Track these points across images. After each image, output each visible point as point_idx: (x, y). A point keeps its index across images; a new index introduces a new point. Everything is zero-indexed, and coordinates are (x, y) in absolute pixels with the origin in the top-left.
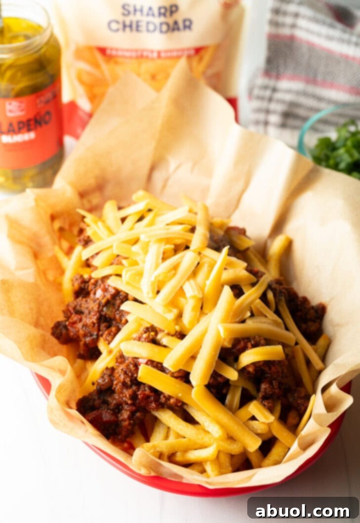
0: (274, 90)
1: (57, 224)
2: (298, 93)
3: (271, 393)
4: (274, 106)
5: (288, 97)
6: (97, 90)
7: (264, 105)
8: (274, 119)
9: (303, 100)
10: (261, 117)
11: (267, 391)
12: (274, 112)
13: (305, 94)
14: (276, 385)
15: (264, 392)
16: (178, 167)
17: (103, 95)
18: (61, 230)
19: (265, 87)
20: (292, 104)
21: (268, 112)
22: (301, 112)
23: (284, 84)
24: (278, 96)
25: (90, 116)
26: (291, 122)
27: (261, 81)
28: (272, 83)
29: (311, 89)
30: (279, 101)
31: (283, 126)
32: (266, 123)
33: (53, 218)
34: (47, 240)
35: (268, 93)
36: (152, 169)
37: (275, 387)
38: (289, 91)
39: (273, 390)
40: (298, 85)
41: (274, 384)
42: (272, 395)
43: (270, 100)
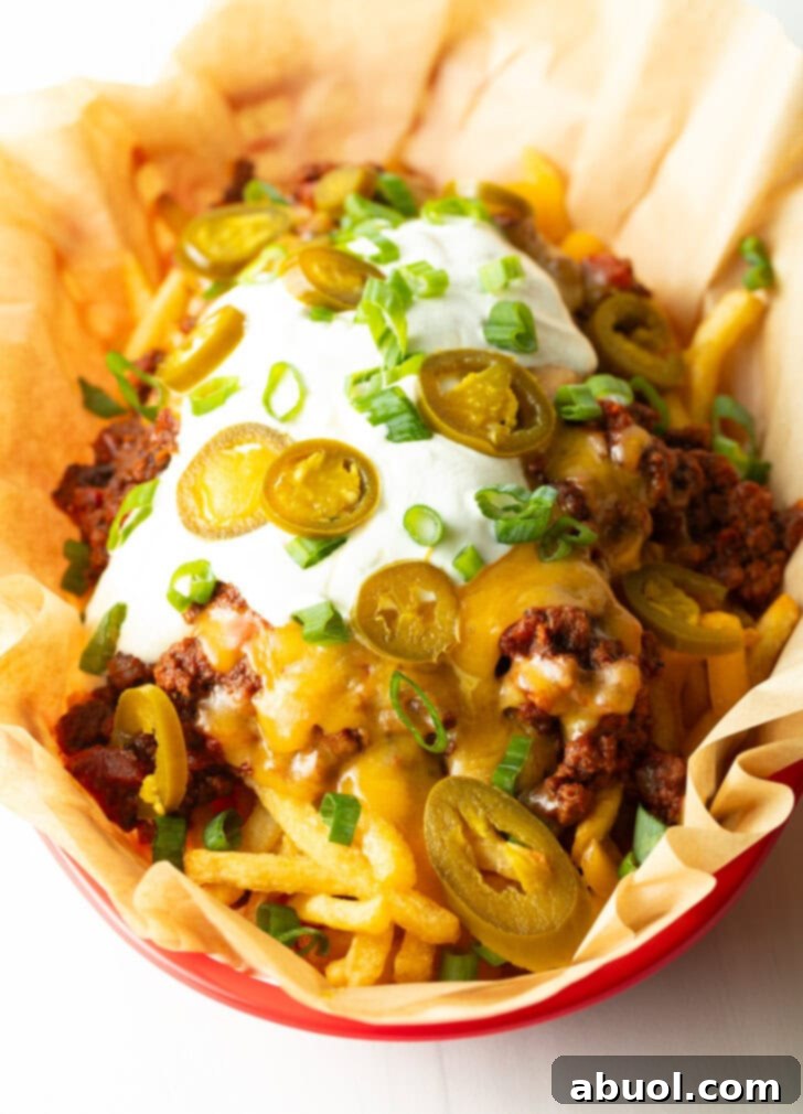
1: (152, 183)
3: (591, 771)
11: (583, 764)
14: (610, 751)
15: (570, 768)
16: (512, 57)
18: (166, 203)
33: (140, 158)
34: (100, 222)
36: (445, 54)
37: (606, 754)
39: (600, 765)
41: (606, 747)
42: (594, 776)
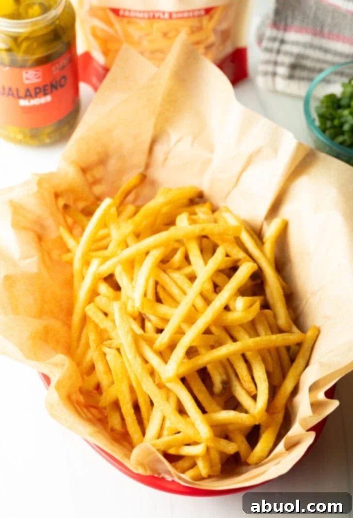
0: (282, 42)
1: (61, 202)
2: (306, 45)
4: (281, 58)
5: (296, 50)
6: (111, 46)
7: (273, 57)
8: (282, 70)
9: (310, 52)
10: (270, 68)
12: (282, 64)
13: (312, 46)
16: (178, 141)
17: (117, 51)
18: (66, 207)
19: (274, 39)
20: (300, 56)
21: (276, 63)
22: (308, 63)
23: (291, 36)
24: (286, 48)
25: (106, 70)
26: (298, 73)
27: (269, 32)
28: (280, 34)
29: (317, 41)
30: (287, 53)
31: (291, 77)
32: (274, 74)
33: (57, 196)
35: (276, 45)
36: (154, 142)
38: (297, 43)
40: (304, 38)
43: (278, 52)
